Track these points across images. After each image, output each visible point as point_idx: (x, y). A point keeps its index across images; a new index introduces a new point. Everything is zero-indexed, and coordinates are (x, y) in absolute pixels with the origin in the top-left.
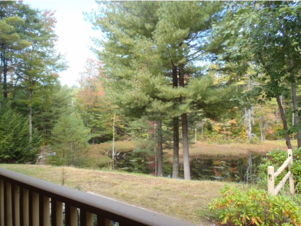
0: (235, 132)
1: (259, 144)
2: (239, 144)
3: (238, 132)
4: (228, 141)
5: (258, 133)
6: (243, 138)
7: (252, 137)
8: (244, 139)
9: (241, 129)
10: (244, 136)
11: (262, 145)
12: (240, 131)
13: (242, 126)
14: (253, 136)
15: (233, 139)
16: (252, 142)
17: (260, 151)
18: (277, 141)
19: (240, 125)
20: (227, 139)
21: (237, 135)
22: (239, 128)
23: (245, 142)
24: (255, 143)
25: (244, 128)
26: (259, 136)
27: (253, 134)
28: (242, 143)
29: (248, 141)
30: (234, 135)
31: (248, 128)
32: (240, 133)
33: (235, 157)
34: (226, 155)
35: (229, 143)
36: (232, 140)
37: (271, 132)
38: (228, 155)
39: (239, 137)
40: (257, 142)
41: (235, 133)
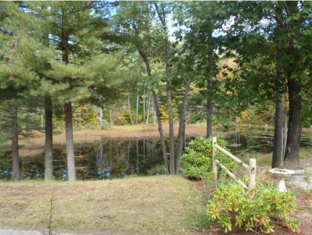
0: (86, 118)
1: (110, 130)
2: (90, 130)
3: (89, 118)
4: (79, 128)
5: (107, 119)
6: (94, 124)
7: (103, 124)
8: (95, 126)
9: (93, 115)
10: (94, 122)
11: (112, 130)
12: (90, 118)
13: (93, 112)
14: (104, 122)
15: (83, 125)
16: (103, 128)
17: (112, 136)
18: (125, 126)
19: (91, 112)
20: (78, 126)
21: (87, 122)
22: (90, 114)
23: (96, 128)
24: (106, 129)
25: (94, 114)
26: (109, 121)
27: (103, 120)
28: (93, 129)
29: (100, 128)
30: (85, 122)
31: (99, 114)
32: (91, 119)
33: (90, 144)
34: (80, 143)
35: (80, 130)
36: (83, 127)
37: (120, 118)
38: (83, 143)
39: (90, 124)
40: (108, 129)
41: (86, 120)
